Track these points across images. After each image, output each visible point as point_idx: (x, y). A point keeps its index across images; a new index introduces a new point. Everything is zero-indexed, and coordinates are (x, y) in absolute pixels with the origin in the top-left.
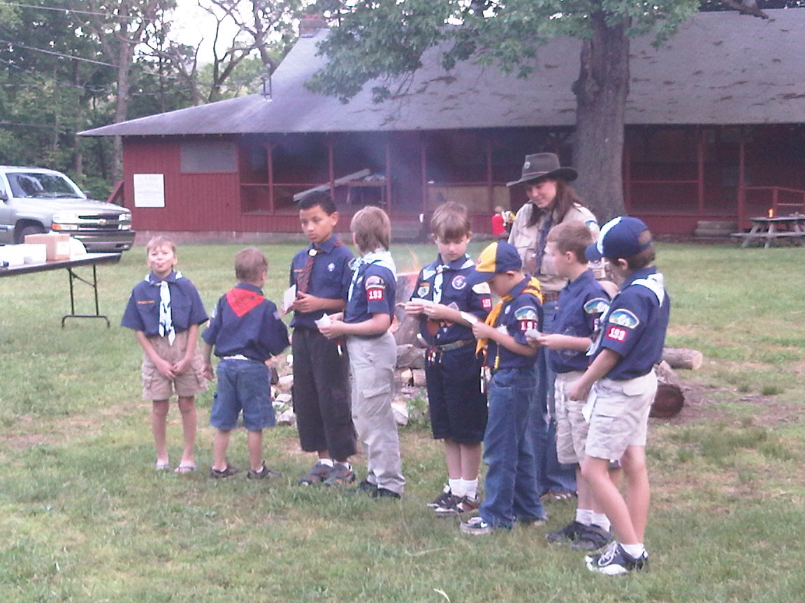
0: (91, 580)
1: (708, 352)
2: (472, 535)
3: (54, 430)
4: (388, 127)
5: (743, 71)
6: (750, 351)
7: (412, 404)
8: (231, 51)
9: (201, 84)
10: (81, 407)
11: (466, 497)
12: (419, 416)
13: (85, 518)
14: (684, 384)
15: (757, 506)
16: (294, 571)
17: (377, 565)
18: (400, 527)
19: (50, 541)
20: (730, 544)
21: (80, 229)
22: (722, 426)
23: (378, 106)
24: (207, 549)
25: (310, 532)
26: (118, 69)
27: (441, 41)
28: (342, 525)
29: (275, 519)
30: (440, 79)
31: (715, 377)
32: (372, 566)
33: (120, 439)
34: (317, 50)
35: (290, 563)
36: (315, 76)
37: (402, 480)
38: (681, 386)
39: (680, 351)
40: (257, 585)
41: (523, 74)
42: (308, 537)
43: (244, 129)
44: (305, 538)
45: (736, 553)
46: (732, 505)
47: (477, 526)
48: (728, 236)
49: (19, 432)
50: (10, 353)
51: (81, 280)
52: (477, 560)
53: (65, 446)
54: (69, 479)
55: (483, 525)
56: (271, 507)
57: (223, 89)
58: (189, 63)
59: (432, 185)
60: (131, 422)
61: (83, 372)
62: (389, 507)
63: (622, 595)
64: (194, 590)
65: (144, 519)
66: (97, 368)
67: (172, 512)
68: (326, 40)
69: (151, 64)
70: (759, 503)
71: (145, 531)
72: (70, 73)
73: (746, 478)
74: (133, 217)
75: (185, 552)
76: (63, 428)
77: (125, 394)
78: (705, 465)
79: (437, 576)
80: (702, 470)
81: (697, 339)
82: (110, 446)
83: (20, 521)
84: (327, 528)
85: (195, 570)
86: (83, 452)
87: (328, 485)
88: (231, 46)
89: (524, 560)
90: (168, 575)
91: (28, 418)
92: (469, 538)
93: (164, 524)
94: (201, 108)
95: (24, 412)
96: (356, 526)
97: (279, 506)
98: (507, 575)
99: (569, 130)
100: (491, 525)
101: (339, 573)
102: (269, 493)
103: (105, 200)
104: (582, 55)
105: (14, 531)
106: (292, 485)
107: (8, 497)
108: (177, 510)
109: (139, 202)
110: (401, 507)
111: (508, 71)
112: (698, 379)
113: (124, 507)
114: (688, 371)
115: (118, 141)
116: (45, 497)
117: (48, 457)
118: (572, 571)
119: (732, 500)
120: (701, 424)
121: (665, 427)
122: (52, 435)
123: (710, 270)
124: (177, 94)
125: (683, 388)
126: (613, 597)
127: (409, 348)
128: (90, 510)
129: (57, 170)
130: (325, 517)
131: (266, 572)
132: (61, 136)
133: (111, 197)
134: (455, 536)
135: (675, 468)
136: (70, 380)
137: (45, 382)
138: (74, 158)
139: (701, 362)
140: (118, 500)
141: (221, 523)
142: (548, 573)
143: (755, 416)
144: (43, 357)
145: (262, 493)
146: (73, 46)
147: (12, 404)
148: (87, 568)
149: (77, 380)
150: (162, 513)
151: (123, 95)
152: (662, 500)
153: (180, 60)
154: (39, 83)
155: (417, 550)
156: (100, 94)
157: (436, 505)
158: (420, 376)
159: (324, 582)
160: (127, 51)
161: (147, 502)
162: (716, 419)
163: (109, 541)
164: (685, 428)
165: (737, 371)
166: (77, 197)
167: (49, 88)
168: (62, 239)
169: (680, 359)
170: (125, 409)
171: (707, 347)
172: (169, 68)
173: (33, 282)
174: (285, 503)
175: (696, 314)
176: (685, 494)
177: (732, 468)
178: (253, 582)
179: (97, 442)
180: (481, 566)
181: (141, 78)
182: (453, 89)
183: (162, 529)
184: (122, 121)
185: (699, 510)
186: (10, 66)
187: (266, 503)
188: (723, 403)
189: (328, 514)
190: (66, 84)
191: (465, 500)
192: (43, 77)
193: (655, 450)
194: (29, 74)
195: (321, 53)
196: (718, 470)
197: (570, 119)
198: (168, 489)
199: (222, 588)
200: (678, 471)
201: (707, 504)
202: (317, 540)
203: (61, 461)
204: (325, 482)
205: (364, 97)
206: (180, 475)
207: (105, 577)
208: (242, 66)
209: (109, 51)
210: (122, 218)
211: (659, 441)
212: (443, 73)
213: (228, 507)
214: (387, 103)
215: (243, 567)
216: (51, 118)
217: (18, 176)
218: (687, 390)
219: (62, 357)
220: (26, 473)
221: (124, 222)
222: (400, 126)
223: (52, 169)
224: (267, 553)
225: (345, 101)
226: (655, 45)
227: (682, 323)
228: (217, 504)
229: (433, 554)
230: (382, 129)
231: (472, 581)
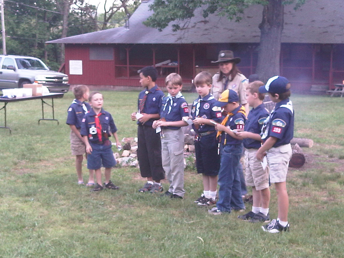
0: (51, 230)
1: (316, 140)
2: (213, 215)
3: (35, 167)
4: (179, 42)
5: (333, 21)
6: (334, 140)
7: (188, 159)
8: (111, 8)
9: (99, 22)
10: (46, 158)
11: (211, 199)
12: (191, 165)
13: (48, 204)
14: (305, 154)
15: (336, 206)
16: (137, 228)
17: (172, 226)
18: (182, 211)
19: (33, 213)
20: (324, 221)
21: (47, 83)
22: (321, 172)
23: (174, 33)
24: (100, 218)
25: (144, 212)
26: (63, 15)
27: (202, 5)
28: (157, 210)
29: (129, 206)
30: (202, 21)
31: (318, 151)
32: (170, 227)
33: (63, 172)
34: (149, 8)
35: (135, 225)
36: (148, 19)
37: (183, 191)
38: (304, 154)
39: (304, 139)
40: (121, 234)
41: (238, 21)
42: (143, 214)
43: (117, 42)
44: (142, 215)
45: (326, 225)
46: (325, 205)
47: (215, 211)
48: (325, 92)
49: (20, 167)
50: (16, 134)
51: (47, 104)
52: (215, 226)
53: (40, 174)
54: (41, 187)
55: (218, 211)
56: (127, 201)
57: (108, 25)
58: (94, 13)
59: (197, 67)
60: (68, 164)
61: (47, 143)
62: (178, 202)
63: (278, 241)
64: (94, 235)
65: (73, 205)
66: (53, 141)
67: (85, 202)
68: (153, 4)
69: (78, 13)
70: (337, 204)
71: (73, 210)
72: (43, 16)
73: (332, 194)
74: (69, 78)
75: (90, 219)
76: (39, 166)
77: (65, 152)
78: (314, 188)
79: (198, 232)
80: (313, 190)
81: (311, 135)
82: (58, 174)
83: (20, 205)
84: (151, 210)
85: (94, 227)
86: (47, 176)
87: (151, 193)
88: (112, 6)
89: (235, 226)
90: (83, 228)
91: (24, 162)
92: (211, 216)
93: (82, 207)
94: (99, 32)
95: (23, 159)
96: (163, 210)
97: (131, 201)
98: (228, 232)
99: (257, 45)
100: (221, 211)
101: (156, 229)
102: (126, 195)
103: (57, 71)
104: (263, 12)
105: (18, 209)
106: (136, 192)
107: (15, 195)
108: (87, 201)
109: (72, 72)
110: (183, 202)
111: (231, 19)
112: (311, 152)
113: (64, 200)
114: (307, 148)
115: (63, 46)
116: (31, 195)
117: (32, 178)
118: (256, 231)
119: (326, 203)
120: (313, 171)
121: (297, 171)
122: (34, 169)
123: (317, 106)
124: (89, 26)
125: (305, 155)
126: (274, 242)
127: (187, 135)
128: (50, 201)
129: (37, 58)
130: (150, 206)
131: (125, 228)
132: (39, 43)
133: (60, 70)
134: (206, 215)
135: (301, 189)
136: (42, 147)
137: (31, 147)
138: (44, 53)
139: (313, 145)
140: (62, 197)
141: (105, 208)
142: (246, 231)
143: (336, 168)
144: (30, 136)
145: (123, 195)
146: (44, 5)
147: (17, 156)
148: (48, 225)
149: (44, 146)
150: (80, 202)
151: (65, 26)
152: (295, 202)
153: (90, 12)
154: (30, 20)
155: (190, 221)
156: (55, 26)
157: (198, 202)
158: (192, 147)
159: (150, 233)
160: (67, 7)
161: (74, 198)
162: (319, 169)
163: (58, 214)
164: (305, 172)
165: (328, 149)
166: (45, 69)
167: (34, 23)
168: (39, 86)
169: (303, 143)
170: (65, 159)
171: (315, 138)
172: (85, 15)
173: (26, 105)
174: (133, 199)
175: (310, 124)
176: (305, 200)
177: (325, 189)
178: (119, 232)
179: (53, 172)
180: (217, 228)
181: (73, 19)
182: (207, 26)
183: (80, 209)
184: (65, 37)
185: (311, 207)
186: (17, 13)
187: (125, 199)
188: (322, 162)
189: (151, 205)
190: (41, 21)
191: (210, 200)
192: (31, 18)
193: (292, 181)
194: (25, 17)
195: (151, 10)
196: (319, 190)
197: (257, 40)
198: (83, 193)
199: (106, 234)
200: (302, 190)
201: (315, 204)
202: (147, 215)
203: (38, 180)
204: (151, 191)
205: (169, 29)
206: (88, 187)
207: (56, 229)
208: (116, 15)
209: (60, 7)
210: (64, 78)
211: (294, 178)
212: (203, 19)
213: (109, 201)
214: (179, 31)
215: (115, 226)
216: (34, 36)
217: (20, 60)
218: (307, 156)
219: (38, 137)
220: (23, 185)
221: (65, 81)
222: (184, 41)
223: (34, 57)
224: (125, 220)
225: (160, 30)
226: (295, 9)
227: (304, 128)
228: (104, 199)
229: (197, 222)
230: (176, 43)
231: (213, 234)
